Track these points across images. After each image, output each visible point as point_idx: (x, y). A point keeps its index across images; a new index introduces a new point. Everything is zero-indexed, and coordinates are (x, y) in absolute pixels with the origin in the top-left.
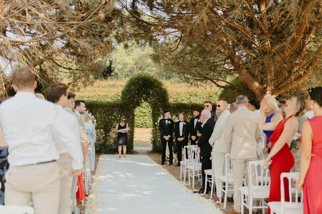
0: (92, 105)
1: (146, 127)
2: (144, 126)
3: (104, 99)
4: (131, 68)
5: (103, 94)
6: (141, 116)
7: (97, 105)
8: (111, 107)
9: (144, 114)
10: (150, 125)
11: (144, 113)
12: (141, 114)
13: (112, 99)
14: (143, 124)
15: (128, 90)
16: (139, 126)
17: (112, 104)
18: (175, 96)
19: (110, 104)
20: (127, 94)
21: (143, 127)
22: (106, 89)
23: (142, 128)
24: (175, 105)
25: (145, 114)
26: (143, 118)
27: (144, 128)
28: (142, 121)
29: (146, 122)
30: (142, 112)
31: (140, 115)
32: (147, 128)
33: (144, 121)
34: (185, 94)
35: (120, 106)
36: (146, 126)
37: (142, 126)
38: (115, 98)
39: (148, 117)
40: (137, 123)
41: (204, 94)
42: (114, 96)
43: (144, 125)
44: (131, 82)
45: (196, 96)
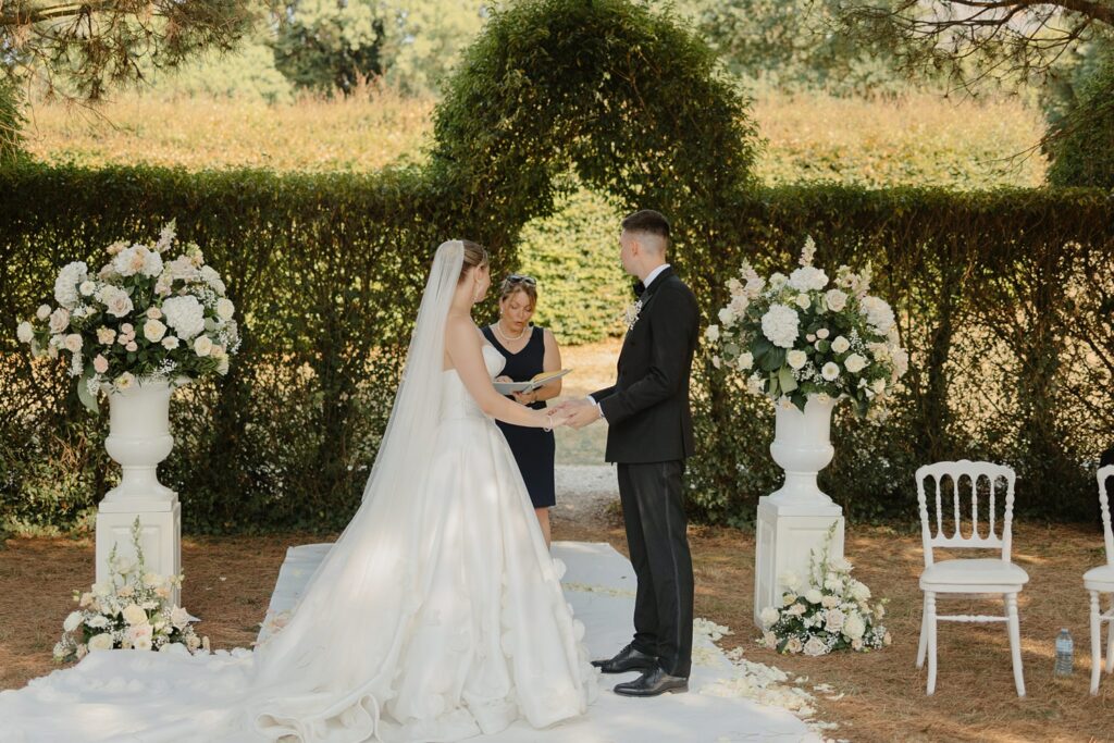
0: (230, 199)
1: (567, 340)
6: (539, 277)
7: (265, 201)
8: (360, 214)
9: (553, 270)
10: (591, 328)
11: (557, 261)
15: (476, 98)
20: (470, 123)
25: (560, 270)
26: (550, 292)
29: (563, 311)
30: (544, 258)
32: (571, 344)
33: (551, 307)
35: (421, 207)
36: (565, 333)
39: (576, 286)
41: (877, 161)
45: (832, 168)
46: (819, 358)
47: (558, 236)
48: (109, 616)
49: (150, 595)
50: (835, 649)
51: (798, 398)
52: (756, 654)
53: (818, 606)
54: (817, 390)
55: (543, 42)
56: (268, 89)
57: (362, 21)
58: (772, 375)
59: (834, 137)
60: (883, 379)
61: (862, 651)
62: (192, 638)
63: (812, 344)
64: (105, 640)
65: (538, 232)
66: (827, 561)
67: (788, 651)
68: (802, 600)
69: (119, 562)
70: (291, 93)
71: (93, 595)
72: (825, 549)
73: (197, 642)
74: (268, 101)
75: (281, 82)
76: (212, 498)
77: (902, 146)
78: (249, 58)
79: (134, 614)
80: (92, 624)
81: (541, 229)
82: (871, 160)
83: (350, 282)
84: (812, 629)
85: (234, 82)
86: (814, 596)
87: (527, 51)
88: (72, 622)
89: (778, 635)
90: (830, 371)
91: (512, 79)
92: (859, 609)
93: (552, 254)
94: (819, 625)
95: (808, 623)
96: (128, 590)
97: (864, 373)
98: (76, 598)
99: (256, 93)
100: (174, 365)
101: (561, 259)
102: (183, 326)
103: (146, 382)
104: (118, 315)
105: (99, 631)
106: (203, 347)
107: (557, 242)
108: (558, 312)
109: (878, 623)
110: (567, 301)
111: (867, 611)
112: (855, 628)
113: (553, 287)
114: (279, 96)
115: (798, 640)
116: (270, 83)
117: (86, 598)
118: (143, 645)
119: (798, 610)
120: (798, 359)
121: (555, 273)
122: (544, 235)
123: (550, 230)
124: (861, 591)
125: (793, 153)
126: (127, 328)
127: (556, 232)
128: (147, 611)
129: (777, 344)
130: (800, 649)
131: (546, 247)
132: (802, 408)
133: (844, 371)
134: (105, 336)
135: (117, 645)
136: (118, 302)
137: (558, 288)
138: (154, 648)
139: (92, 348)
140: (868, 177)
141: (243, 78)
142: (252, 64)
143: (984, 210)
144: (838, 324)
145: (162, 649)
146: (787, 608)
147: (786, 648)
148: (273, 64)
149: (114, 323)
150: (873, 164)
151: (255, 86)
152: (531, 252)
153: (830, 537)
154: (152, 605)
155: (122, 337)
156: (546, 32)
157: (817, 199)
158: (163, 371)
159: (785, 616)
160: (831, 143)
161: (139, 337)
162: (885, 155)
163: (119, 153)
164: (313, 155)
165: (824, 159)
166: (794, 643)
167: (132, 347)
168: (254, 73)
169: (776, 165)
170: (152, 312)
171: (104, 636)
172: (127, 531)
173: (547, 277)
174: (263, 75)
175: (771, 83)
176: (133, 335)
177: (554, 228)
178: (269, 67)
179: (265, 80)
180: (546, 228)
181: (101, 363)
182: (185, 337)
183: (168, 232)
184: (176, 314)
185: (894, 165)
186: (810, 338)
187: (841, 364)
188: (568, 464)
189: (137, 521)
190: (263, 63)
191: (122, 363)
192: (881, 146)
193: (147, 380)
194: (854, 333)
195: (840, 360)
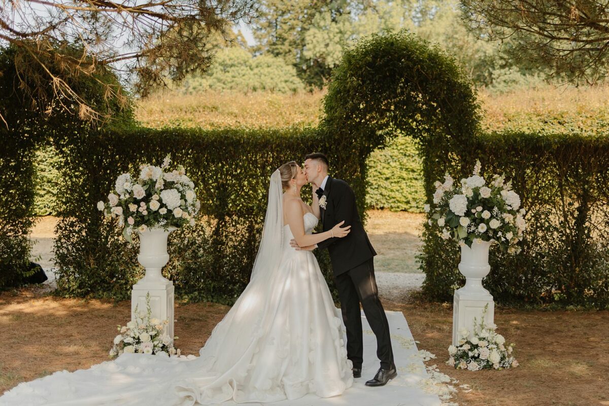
1: (418, 211)
2: (411, 207)
6: (404, 179)
7: (237, 143)
8: (282, 149)
12: (404, 174)
14: (408, 203)
16: (398, 207)
17: (285, 138)
18: (501, 125)
21: (410, 210)
23: (406, 214)
24: (500, 141)
27: (412, 212)
30: (407, 169)
31: (400, 177)
34: (530, 119)
36: (417, 207)
37: (407, 207)
40: (393, 200)
41: (584, 119)
43: (413, 204)
44: (350, 62)
45: (559, 123)
46: (476, 221)
47: (413, 159)
48: (134, 338)
49: (153, 329)
50: (485, 367)
51: (468, 241)
52: (444, 369)
53: (477, 346)
54: (476, 237)
56: (293, 86)
57: (337, 53)
58: (455, 229)
59: (561, 107)
60: (511, 232)
61: (498, 369)
62: (172, 350)
63: (474, 214)
64: (131, 349)
65: (403, 157)
66: (484, 323)
67: (460, 368)
68: (468, 342)
69: (139, 313)
70: (305, 88)
71: (127, 328)
72: (483, 318)
73: (174, 351)
74: (293, 92)
75: (299, 83)
76: (212, 285)
77: (599, 111)
78: (284, 72)
79: (145, 337)
80: (126, 341)
81: (405, 155)
82: (581, 119)
84: (473, 357)
85: (277, 84)
86: (475, 341)
88: (117, 339)
89: (456, 360)
90: (482, 228)
91: (352, 82)
92: (498, 348)
93: (411, 167)
94: (476, 355)
95: (471, 354)
96: (143, 326)
97: (500, 228)
98: (119, 329)
99: (287, 89)
100: (165, 221)
101: (415, 170)
102: (170, 204)
103: (153, 229)
104: (139, 198)
105: (129, 344)
106: (178, 213)
107: (413, 161)
108: (414, 197)
109: (509, 356)
110: (418, 191)
111: (503, 349)
112: (495, 358)
113: (411, 184)
114: (299, 90)
115: (465, 362)
116: (294, 84)
117: (124, 329)
118: (148, 351)
119: (466, 347)
120: (465, 222)
121: (412, 177)
122: (407, 158)
123: (409, 156)
124: (501, 339)
125: (539, 116)
126: (143, 204)
127: (413, 157)
128: (151, 336)
129: (456, 214)
130: (466, 367)
131: (407, 164)
132: (470, 246)
133: (489, 228)
134: (133, 208)
135: (136, 351)
136: (139, 192)
137: (414, 185)
138: (153, 353)
139: (127, 213)
140: (579, 127)
141: (281, 82)
142: (285, 75)
143: (601, 146)
144: (487, 204)
145: (157, 354)
146: (461, 346)
147: (459, 366)
148: (295, 74)
149: (137, 202)
150: (582, 121)
151: (287, 85)
152: (400, 166)
153: (485, 311)
154: (153, 333)
155: (140, 208)
157: (512, 140)
158: (160, 224)
159: (459, 350)
160: (559, 110)
161: (148, 209)
162: (589, 116)
163: (201, 120)
164: (293, 120)
165: (555, 119)
166: (463, 364)
167: (145, 213)
168: (287, 79)
169: (529, 122)
170: (155, 197)
171: (131, 346)
172: (144, 298)
173: (408, 179)
174: (291, 80)
175: (541, 78)
176: (145, 207)
177: (411, 154)
178: (294, 76)
179: (292, 82)
180: (407, 154)
181: (131, 220)
182: (171, 209)
183: (167, 160)
184: (166, 198)
185: (593, 121)
186: (473, 211)
187: (487, 224)
188: (406, 272)
189: (148, 294)
190: (290, 74)
191: (141, 220)
192: (586, 112)
193: (153, 228)
194: (496, 209)
195: (487, 222)
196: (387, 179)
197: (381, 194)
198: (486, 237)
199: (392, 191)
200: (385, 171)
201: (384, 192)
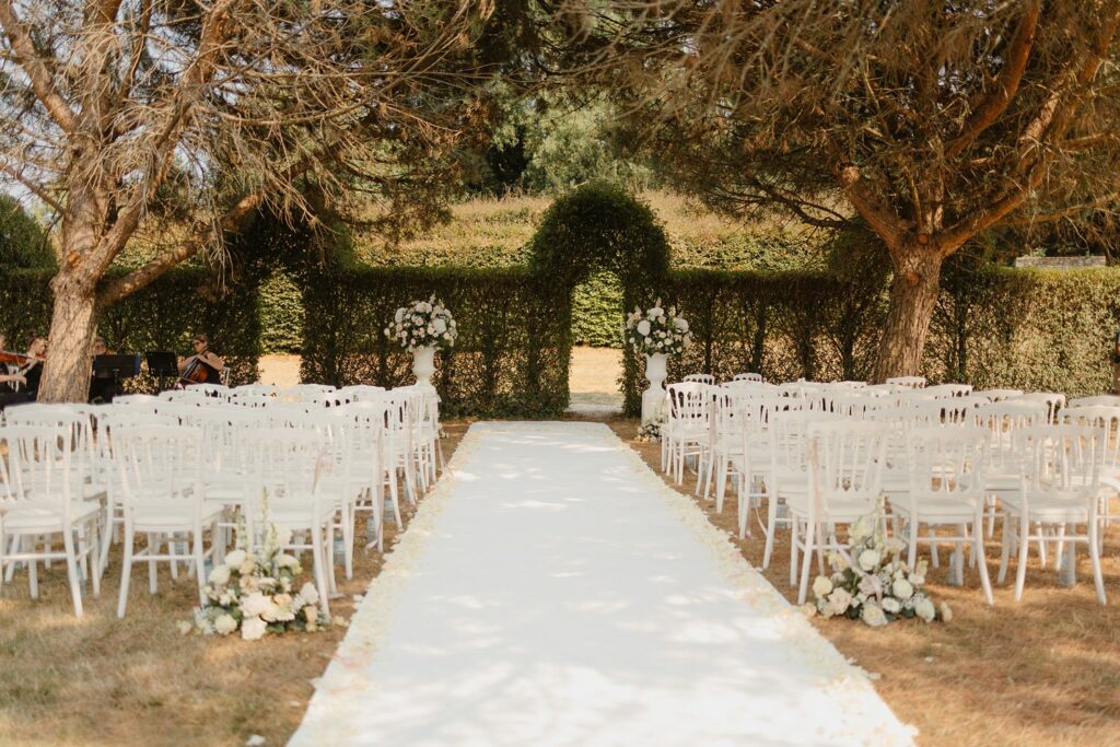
2: (613, 342)
3: (490, 259)
4: (586, 149)
5: (485, 242)
7: (461, 280)
12: (605, 305)
13: (515, 260)
14: (609, 337)
15: (549, 235)
16: (599, 341)
19: (499, 275)
20: (545, 246)
21: (612, 345)
22: (497, 228)
23: (608, 350)
27: (614, 347)
28: (607, 326)
31: (600, 309)
35: (527, 281)
37: (608, 342)
38: (523, 256)
40: (593, 334)
42: (519, 249)
43: (615, 338)
46: (656, 340)
51: (651, 354)
52: (634, 444)
54: (657, 351)
55: (575, 213)
63: (655, 335)
83: (496, 314)
86: (655, 423)
87: (568, 216)
90: (660, 345)
97: (672, 345)
100: (437, 342)
102: (439, 329)
103: (427, 349)
104: (419, 325)
106: (446, 336)
119: (650, 428)
120: (648, 340)
126: (422, 329)
129: (642, 335)
132: (652, 358)
133: (665, 345)
134: (415, 333)
136: (419, 321)
139: (410, 336)
144: (664, 328)
146: (646, 427)
149: (417, 328)
155: (420, 333)
156: (576, 208)
158: (432, 345)
159: (645, 430)
161: (426, 332)
167: (423, 336)
170: (430, 325)
176: (424, 332)
181: (413, 341)
182: (440, 333)
183: (433, 298)
184: (437, 325)
186: (654, 332)
187: (664, 342)
189: (424, 394)
191: (420, 342)
194: (669, 332)
195: (663, 340)
196: (586, 310)
197: (580, 327)
198: (663, 351)
199: (592, 324)
200: (584, 302)
201: (585, 325)
